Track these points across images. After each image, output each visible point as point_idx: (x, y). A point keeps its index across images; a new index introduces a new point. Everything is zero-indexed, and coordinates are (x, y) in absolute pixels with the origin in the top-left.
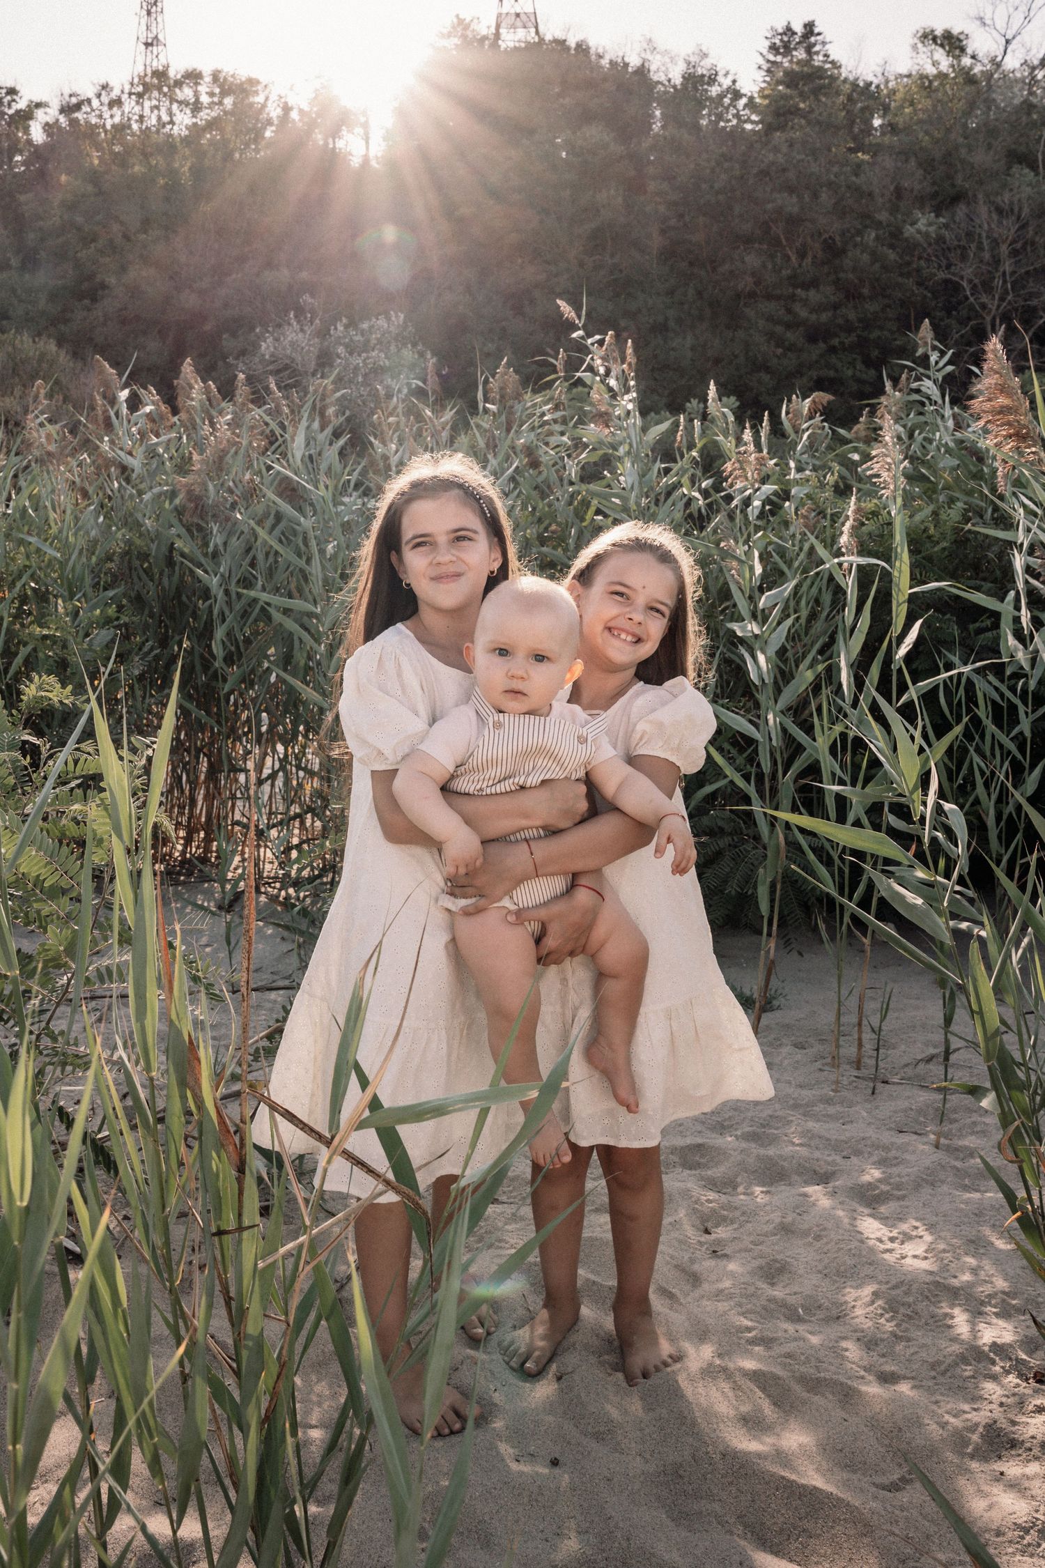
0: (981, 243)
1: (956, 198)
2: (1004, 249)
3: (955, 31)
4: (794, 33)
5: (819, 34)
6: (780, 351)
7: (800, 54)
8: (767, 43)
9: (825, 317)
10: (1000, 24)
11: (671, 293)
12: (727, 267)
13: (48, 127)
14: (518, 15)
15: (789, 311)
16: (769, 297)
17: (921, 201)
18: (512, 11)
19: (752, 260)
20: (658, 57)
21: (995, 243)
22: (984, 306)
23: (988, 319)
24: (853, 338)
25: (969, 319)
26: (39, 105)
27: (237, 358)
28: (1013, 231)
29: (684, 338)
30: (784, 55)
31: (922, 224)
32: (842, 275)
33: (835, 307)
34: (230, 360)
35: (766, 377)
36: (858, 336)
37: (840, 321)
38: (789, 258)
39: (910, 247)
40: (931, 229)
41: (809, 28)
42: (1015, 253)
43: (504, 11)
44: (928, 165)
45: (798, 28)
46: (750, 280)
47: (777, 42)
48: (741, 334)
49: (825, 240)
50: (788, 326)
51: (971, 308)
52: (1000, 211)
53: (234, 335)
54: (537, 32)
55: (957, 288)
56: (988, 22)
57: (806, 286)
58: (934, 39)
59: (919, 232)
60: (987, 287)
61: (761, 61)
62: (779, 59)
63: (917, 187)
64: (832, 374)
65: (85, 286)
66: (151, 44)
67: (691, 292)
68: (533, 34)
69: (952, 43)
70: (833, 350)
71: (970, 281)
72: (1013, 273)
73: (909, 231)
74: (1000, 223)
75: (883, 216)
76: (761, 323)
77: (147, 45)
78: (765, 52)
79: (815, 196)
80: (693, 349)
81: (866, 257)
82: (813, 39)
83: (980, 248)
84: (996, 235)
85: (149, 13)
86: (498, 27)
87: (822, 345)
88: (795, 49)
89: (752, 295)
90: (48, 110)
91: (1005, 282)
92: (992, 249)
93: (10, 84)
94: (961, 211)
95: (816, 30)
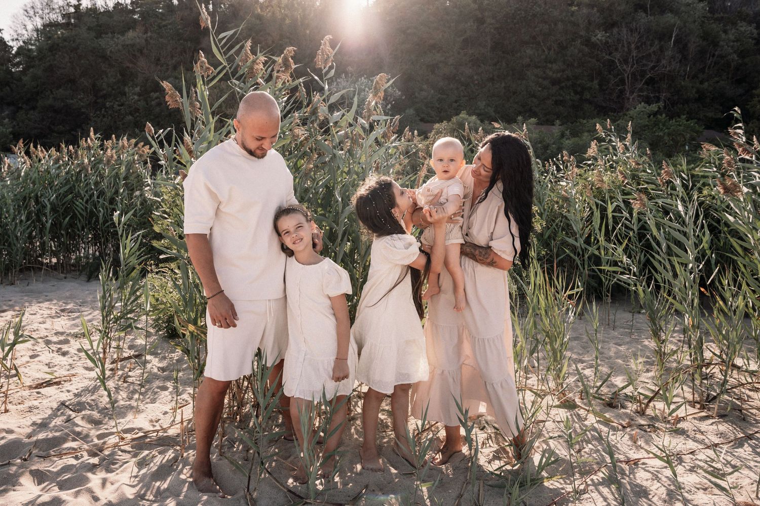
0: (623, 43)
1: (613, 25)
2: (633, 46)
6: (540, 89)
9: (559, 75)
11: (495, 65)
12: (519, 54)
15: (544, 73)
16: (537, 67)
19: (529, 52)
21: (629, 44)
22: (624, 70)
23: (626, 75)
24: (570, 83)
25: (618, 75)
28: (636, 40)
29: (501, 84)
31: (599, 36)
32: (566, 58)
33: (563, 71)
35: (535, 100)
36: (572, 82)
37: (565, 76)
38: (544, 51)
39: (594, 46)
40: (603, 38)
42: (637, 48)
44: (601, 11)
46: (528, 60)
48: (524, 82)
49: (559, 44)
50: (544, 79)
51: (619, 70)
52: (631, 31)
55: (613, 61)
57: (551, 62)
59: (598, 39)
60: (626, 61)
63: (597, 21)
64: (562, 98)
67: (504, 64)
70: (562, 88)
71: (619, 60)
72: (636, 57)
73: (594, 39)
74: (632, 35)
75: (583, 33)
76: (533, 77)
79: (556, 24)
80: (505, 88)
81: (576, 51)
83: (623, 46)
84: (630, 40)
87: (558, 87)
89: (529, 65)
91: (633, 60)
92: (628, 47)
94: (615, 30)
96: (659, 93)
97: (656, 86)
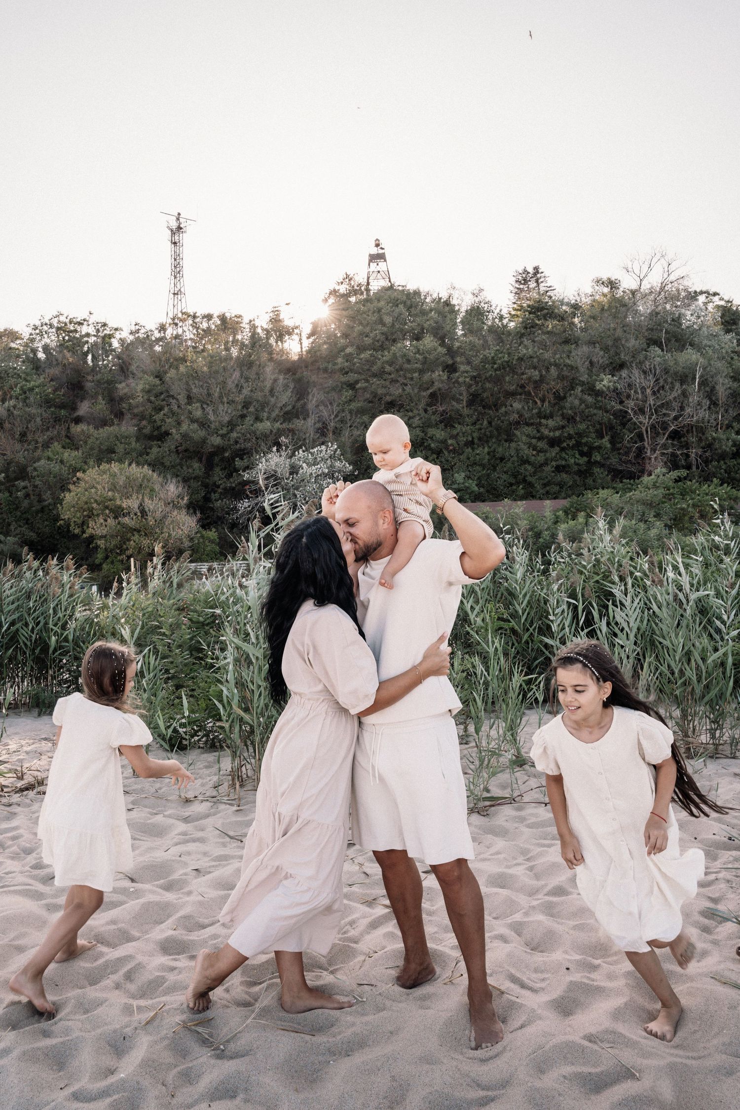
0: (636, 389)
1: (622, 366)
2: (648, 391)
3: (613, 279)
4: (528, 273)
5: (542, 273)
6: (534, 453)
7: (532, 284)
8: (514, 279)
9: (557, 434)
10: (637, 271)
11: (474, 424)
12: (503, 409)
13: (122, 341)
14: (379, 272)
15: (538, 431)
16: (528, 424)
17: (603, 368)
18: (376, 270)
19: (517, 405)
20: (457, 292)
21: (643, 389)
22: (641, 423)
23: (644, 429)
24: (573, 442)
25: (635, 429)
26: (116, 329)
27: (244, 471)
28: (652, 383)
29: (484, 448)
30: (524, 284)
31: (605, 382)
32: (565, 411)
33: (563, 427)
34: (241, 472)
35: (529, 467)
36: (575, 440)
37: (566, 435)
38: (536, 403)
39: (598, 393)
40: (611, 384)
41: (536, 269)
42: (654, 393)
43: (371, 270)
44: (606, 349)
45: (531, 270)
46: (517, 416)
47: (520, 278)
48: (513, 445)
49: (554, 392)
50: (539, 439)
51: (635, 424)
52: (645, 372)
53: (242, 458)
54: (390, 281)
55: (626, 412)
56: (630, 269)
57: (546, 417)
58: (603, 283)
59: (604, 386)
60: (642, 411)
61: (512, 288)
62: (522, 286)
63: (601, 362)
64: (563, 463)
65: (156, 433)
66: (177, 294)
67: (485, 422)
68: (388, 282)
69: (612, 284)
70: (563, 449)
71: (632, 409)
72: (654, 405)
73: (598, 386)
74: (645, 378)
75: (584, 378)
76: (524, 438)
77: (174, 294)
78: (514, 283)
79: (548, 369)
80: (489, 453)
81: (577, 402)
82: (539, 275)
83: (636, 392)
84: (644, 385)
85: (175, 277)
86: (368, 278)
87: (558, 449)
88: (530, 281)
89: (518, 423)
90: (121, 332)
91: (651, 409)
92: (643, 393)
93: (103, 320)
94: (624, 373)
95: (540, 271)
96: (688, 449)
97: (682, 439)
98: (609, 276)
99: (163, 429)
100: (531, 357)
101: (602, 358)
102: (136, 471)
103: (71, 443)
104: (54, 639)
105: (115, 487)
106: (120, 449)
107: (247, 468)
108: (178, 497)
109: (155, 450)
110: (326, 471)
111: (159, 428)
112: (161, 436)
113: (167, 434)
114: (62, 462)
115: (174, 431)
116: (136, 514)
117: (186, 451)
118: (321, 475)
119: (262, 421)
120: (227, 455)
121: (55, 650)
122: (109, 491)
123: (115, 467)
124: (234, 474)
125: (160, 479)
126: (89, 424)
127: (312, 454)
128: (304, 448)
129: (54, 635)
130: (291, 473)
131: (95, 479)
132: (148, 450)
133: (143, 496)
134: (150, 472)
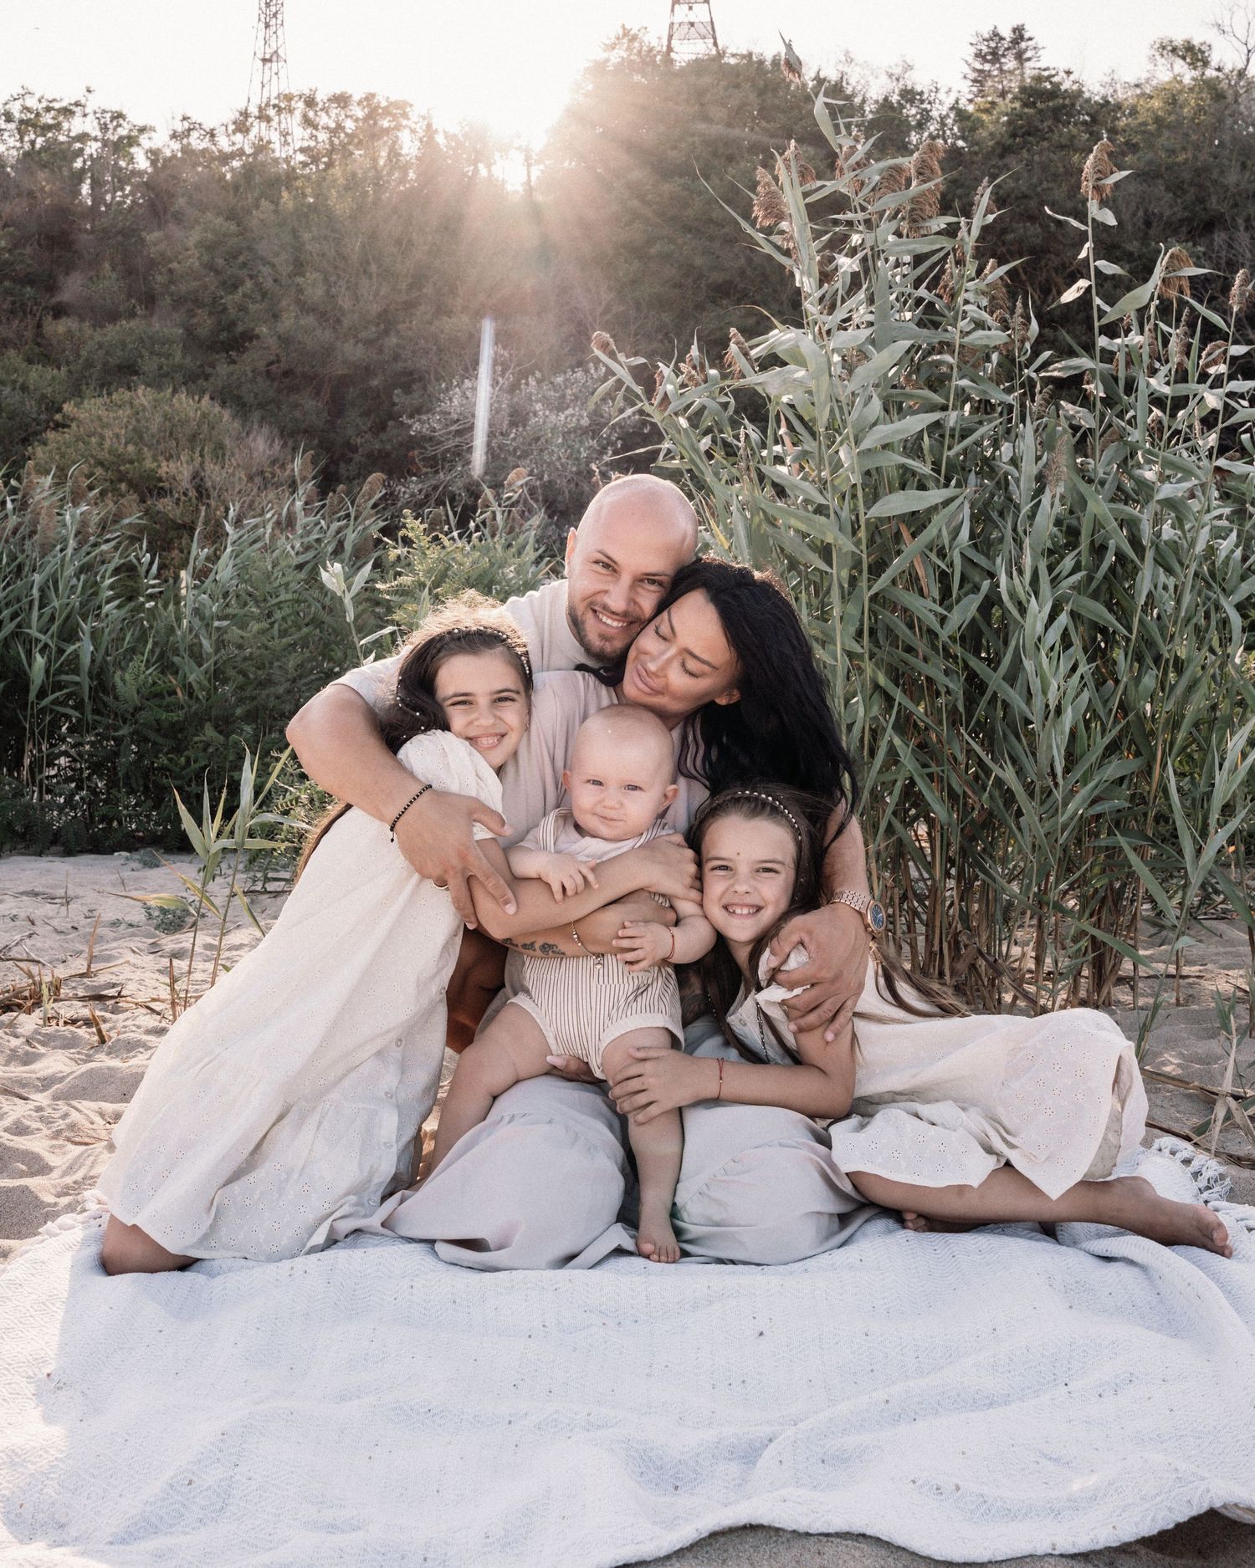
1: (1212, 224)
3: (1196, 42)
4: (1002, 39)
5: (1030, 39)
7: (1010, 63)
8: (973, 50)
10: (1241, 33)
13: (153, 155)
14: (692, 24)
17: (1173, 228)
18: (686, 20)
20: (858, 69)
26: (142, 130)
27: (411, 416)
30: (992, 62)
34: (404, 419)
41: (1019, 34)
43: (677, 20)
44: (1177, 189)
45: (1007, 33)
47: (985, 49)
53: (407, 389)
54: (715, 44)
56: (1226, 29)
58: (1174, 50)
61: (967, 70)
62: (987, 67)
65: (224, 336)
66: (270, 60)
68: (711, 45)
69: (1193, 54)
77: (264, 60)
78: (970, 59)
82: (1023, 45)
85: (267, 26)
86: (670, 37)
88: (1004, 56)
90: (153, 134)
93: (116, 108)
94: (1219, 237)
95: (1026, 36)
98: (1186, 36)
99: (240, 328)
100: (1025, 197)
101: (1171, 206)
102: (187, 405)
103: (44, 354)
104: (40, 661)
105: (141, 438)
106: (150, 365)
107: (416, 412)
108: (273, 463)
109: (223, 369)
110: (585, 422)
111: (233, 324)
112: (233, 341)
113: (249, 336)
114: (24, 388)
115: (264, 330)
116: (185, 494)
117: (286, 374)
118: (575, 430)
119: (449, 313)
120: (375, 383)
121: (42, 694)
122: (126, 443)
123: (143, 396)
124: (390, 423)
125: (237, 424)
126: (82, 319)
127: (555, 387)
128: (538, 375)
129: (42, 652)
130: (513, 424)
131: (99, 418)
132: (208, 370)
133: (202, 456)
134: (217, 409)
